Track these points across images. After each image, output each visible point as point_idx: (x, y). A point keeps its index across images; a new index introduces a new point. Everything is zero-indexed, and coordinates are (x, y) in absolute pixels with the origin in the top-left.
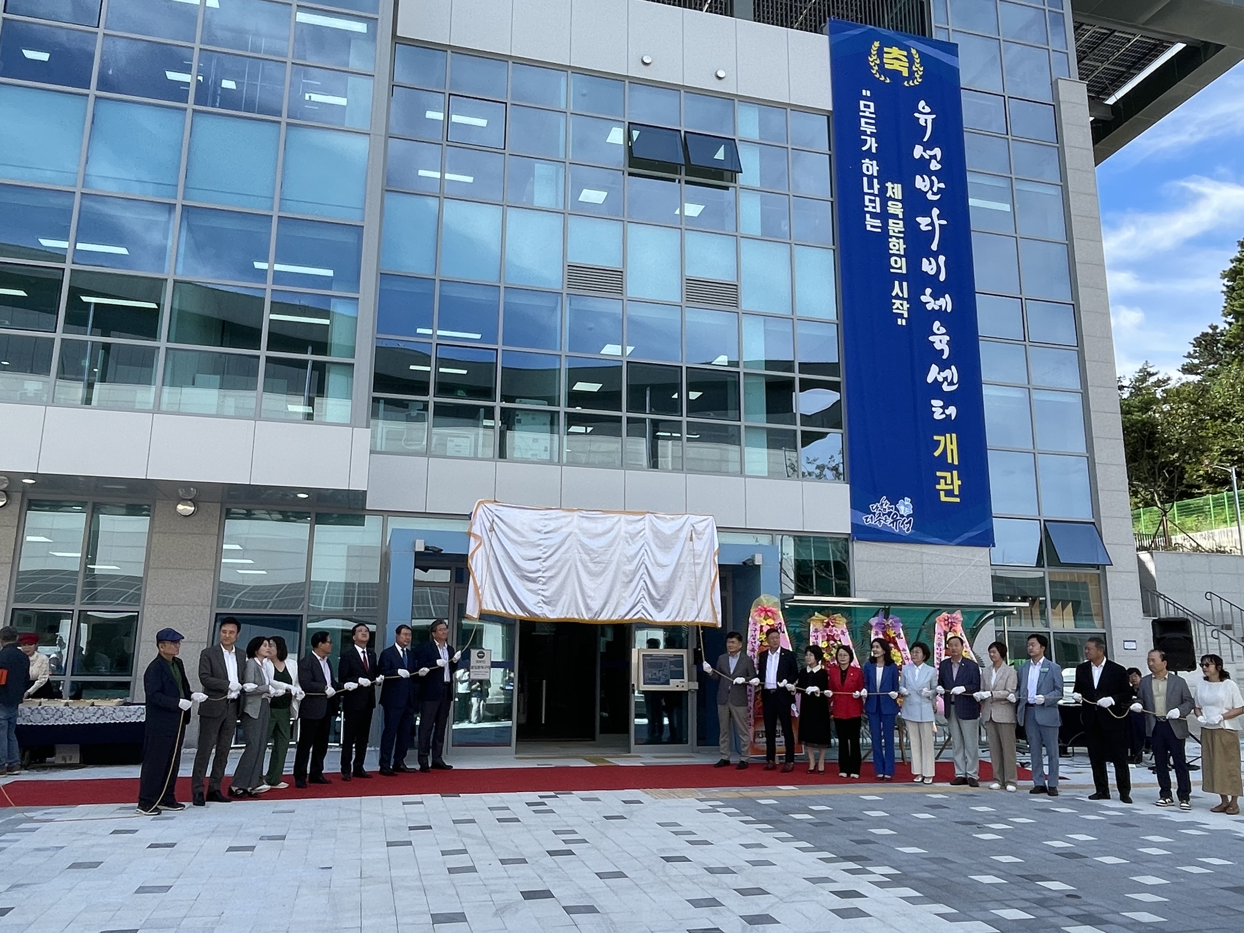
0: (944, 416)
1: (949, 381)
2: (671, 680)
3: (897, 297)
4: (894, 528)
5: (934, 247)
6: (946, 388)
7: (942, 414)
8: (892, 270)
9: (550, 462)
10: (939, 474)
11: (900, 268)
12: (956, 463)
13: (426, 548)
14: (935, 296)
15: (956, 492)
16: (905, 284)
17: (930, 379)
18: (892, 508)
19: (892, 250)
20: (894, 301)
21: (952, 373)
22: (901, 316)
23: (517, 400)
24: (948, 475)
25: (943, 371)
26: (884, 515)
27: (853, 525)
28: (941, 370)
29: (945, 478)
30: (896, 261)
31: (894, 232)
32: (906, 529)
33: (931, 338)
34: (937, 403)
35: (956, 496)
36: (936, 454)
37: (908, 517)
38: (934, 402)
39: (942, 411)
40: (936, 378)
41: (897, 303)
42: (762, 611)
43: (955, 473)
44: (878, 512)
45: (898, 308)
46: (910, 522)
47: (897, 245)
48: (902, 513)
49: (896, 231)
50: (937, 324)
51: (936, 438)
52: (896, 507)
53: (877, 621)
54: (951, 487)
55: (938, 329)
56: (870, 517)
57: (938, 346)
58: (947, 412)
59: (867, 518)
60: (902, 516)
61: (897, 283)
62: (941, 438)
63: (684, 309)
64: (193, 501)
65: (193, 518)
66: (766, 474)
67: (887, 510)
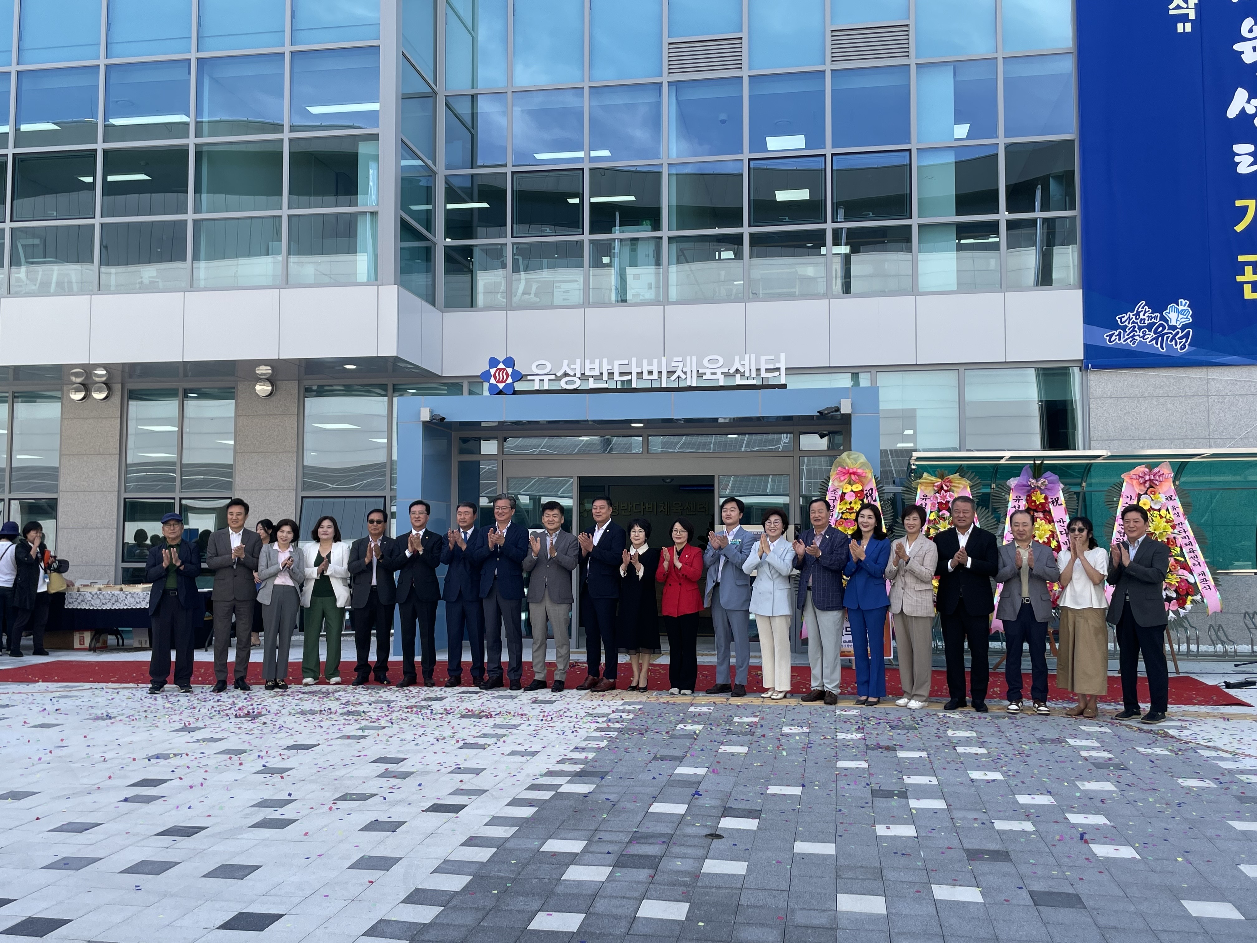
4: (1159, 346)
7: (1251, 164)
9: (655, 302)
10: (1241, 258)
13: (432, 418)
17: (1232, 112)
18: (1156, 318)
22: (1184, 18)
26: (1140, 328)
27: (1088, 348)
29: (1253, 264)
32: (1179, 346)
33: (1237, 47)
34: (1243, 150)
36: (1239, 228)
37: (1183, 328)
38: (1237, 148)
39: (1252, 159)
40: (1243, 109)
42: (845, 474)
44: (1130, 325)
45: (1178, 7)
46: (1186, 336)
48: (1173, 323)
50: (1248, 23)
51: (1238, 203)
52: (1162, 315)
55: (1251, 31)
56: (1117, 333)
57: (1249, 57)
59: (1111, 336)
60: (1174, 328)
62: (1250, 204)
63: (828, 76)
64: (270, 380)
65: (273, 398)
66: (955, 288)
67: (1146, 322)
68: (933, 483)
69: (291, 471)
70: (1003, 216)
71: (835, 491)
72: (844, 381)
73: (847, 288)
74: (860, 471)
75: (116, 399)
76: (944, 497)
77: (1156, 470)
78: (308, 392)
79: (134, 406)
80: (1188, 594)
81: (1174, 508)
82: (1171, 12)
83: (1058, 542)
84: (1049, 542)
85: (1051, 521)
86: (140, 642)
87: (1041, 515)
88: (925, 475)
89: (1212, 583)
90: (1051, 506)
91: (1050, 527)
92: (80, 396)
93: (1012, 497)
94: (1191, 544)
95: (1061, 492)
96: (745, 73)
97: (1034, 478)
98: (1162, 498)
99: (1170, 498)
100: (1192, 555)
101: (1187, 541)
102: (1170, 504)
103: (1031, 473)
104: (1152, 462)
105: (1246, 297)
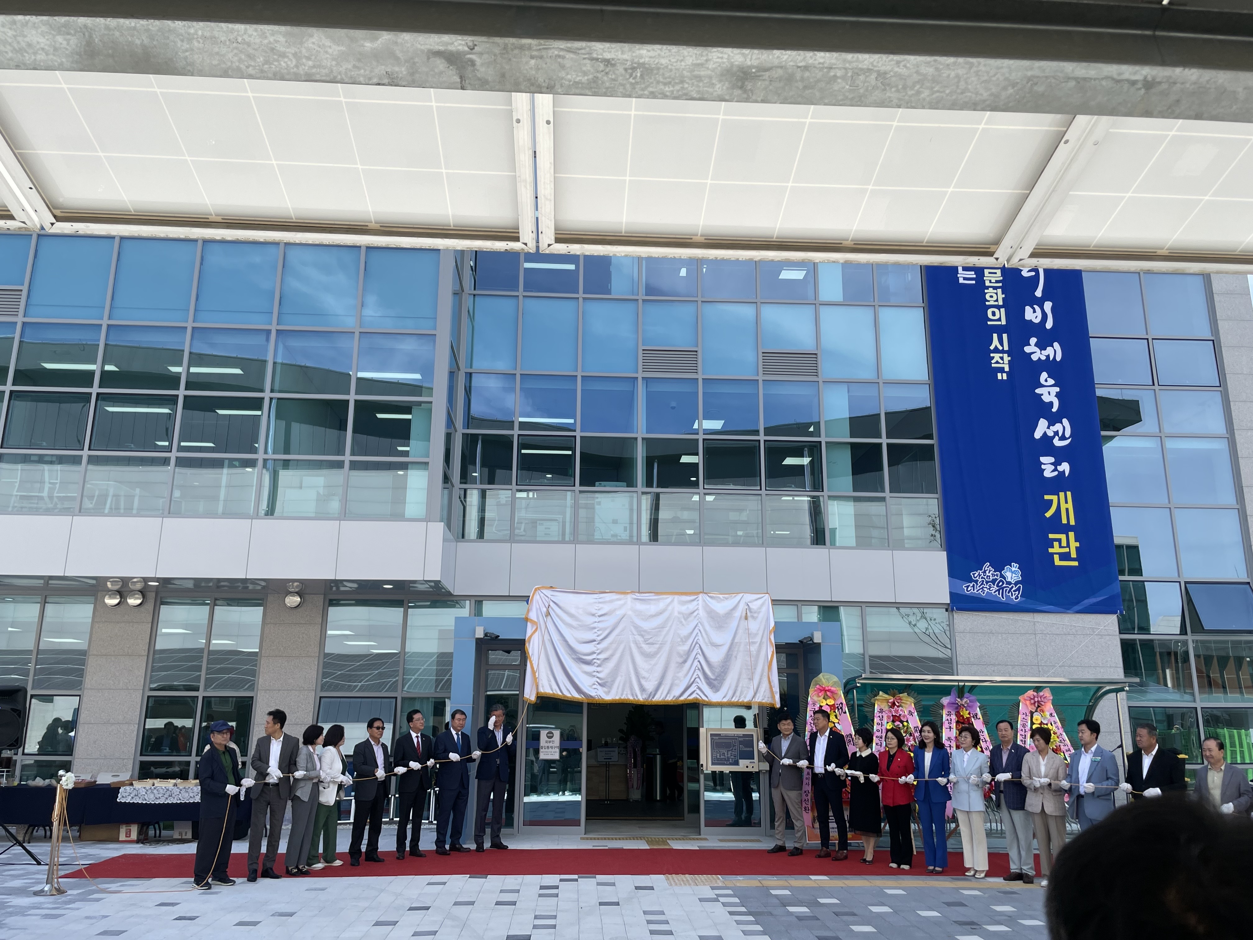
0: (1056, 473)
1: (1060, 435)
2: (740, 761)
3: (996, 350)
4: (1000, 596)
5: (1039, 293)
6: (1057, 442)
7: (1053, 471)
8: (989, 323)
9: (630, 542)
10: (1051, 536)
11: (999, 320)
12: (1072, 522)
13: (486, 635)
14: (1042, 346)
15: (1074, 555)
16: (1005, 336)
17: (1038, 435)
18: (997, 575)
19: (989, 301)
20: (992, 355)
21: (1065, 426)
22: (1002, 370)
23: (597, 483)
24: (1063, 537)
25: (1053, 425)
26: (987, 582)
27: (952, 595)
28: (1051, 424)
29: (1059, 541)
30: (994, 314)
31: (990, 282)
32: (1014, 597)
33: (1038, 391)
34: (1047, 461)
35: (1074, 560)
36: (1048, 515)
37: (1016, 584)
38: (1043, 459)
39: (1053, 467)
41: (997, 357)
42: (821, 691)
43: (1071, 535)
44: (980, 580)
45: (997, 362)
46: (1018, 589)
47: (995, 296)
48: (1009, 580)
49: (993, 281)
50: (1044, 375)
51: (1047, 497)
52: (1001, 574)
53: (948, 701)
54: (1067, 550)
55: (1046, 381)
56: (971, 585)
57: (1046, 398)
58: (1060, 468)
59: (968, 587)
60: (1009, 583)
61: (995, 336)
62: (1054, 498)
63: (761, 383)
64: (299, 594)
65: (301, 609)
67: (991, 578)
68: (887, 700)
69: (312, 674)
75: (149, 606)
76: (897, 711)
77: (1041, 694)
78: (332, 603)
79: (165, 609)
82: (993, 365)
86: (181, 834)
88: (881, 693)
92: (115, 601)
93: (944, 713)
95: (978, 709)
96: (700, 377)
97: (959, 698)
98: (1047, 714)
99: (1051, 715)
101: (1066, 748)
102: (1052, 719)
103: (957, 694)
105: (1056, 564)
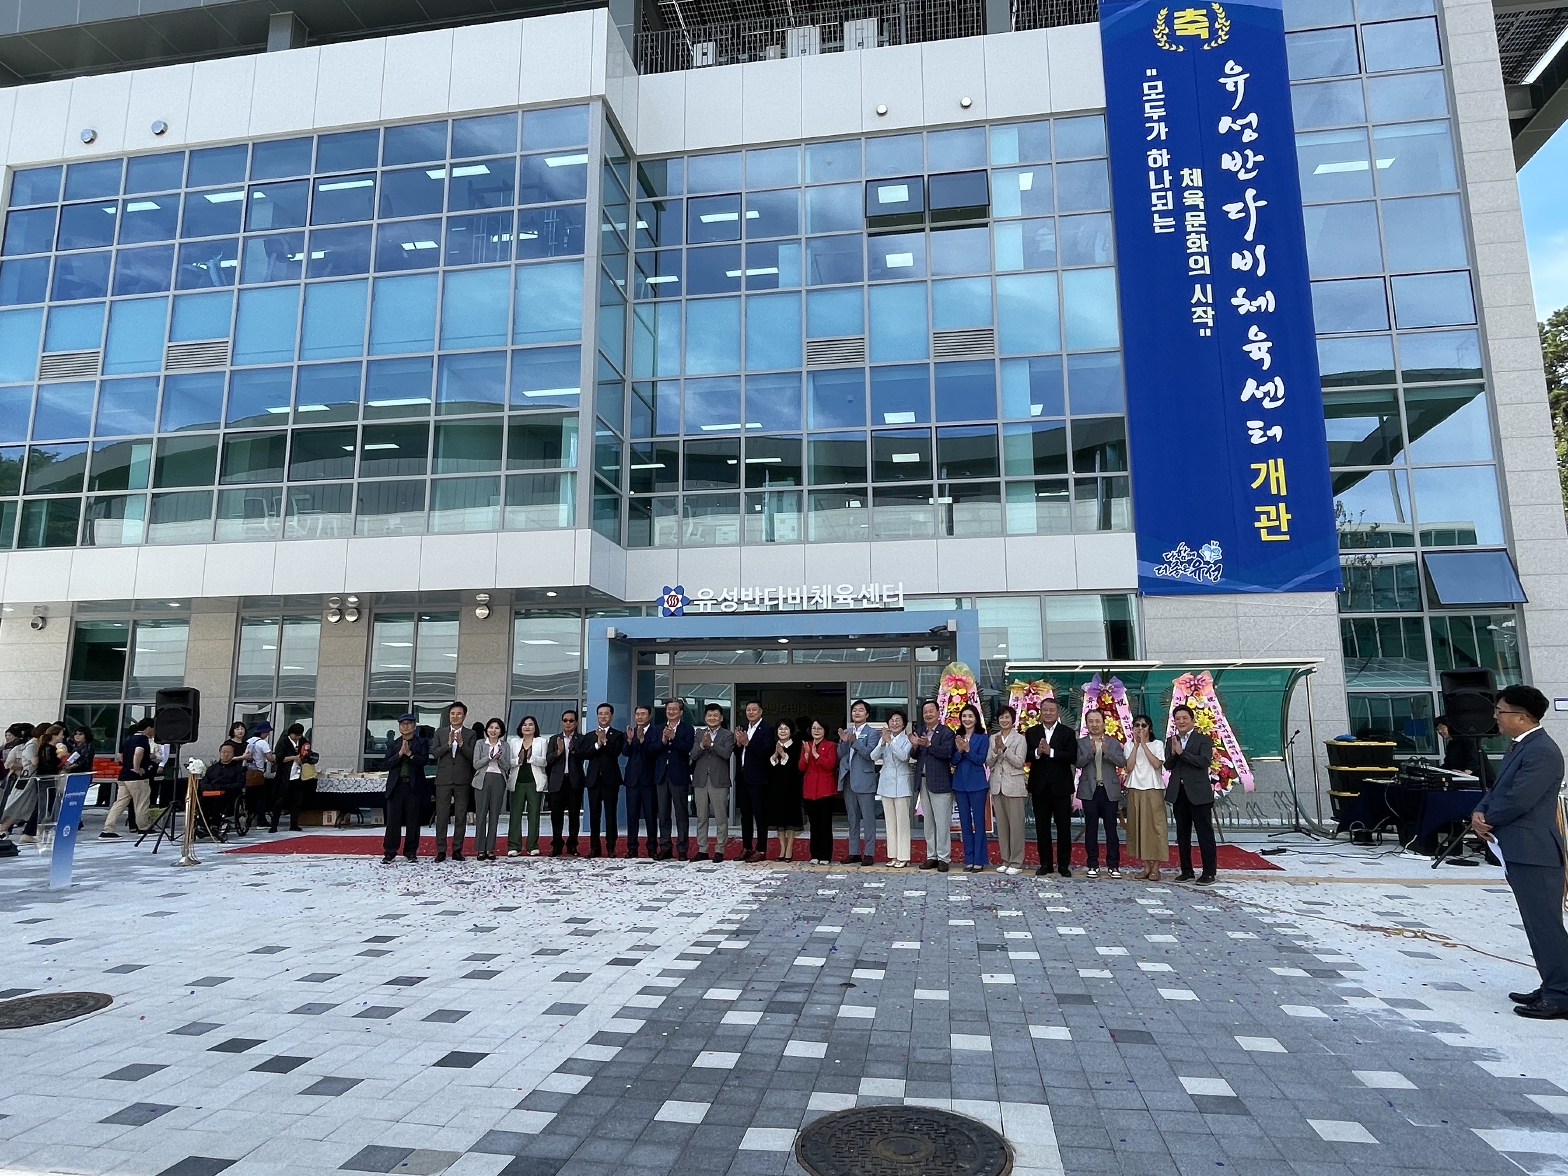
0: (1265, 439)
3: (1199, 303)
4: (1197, 577)
5: (1249, 236)
6: (1267, 404)
7: (1262, 436)
8: (1191, 273)
10: (1258, 509)
11: (1203, 268)
12: (1283, 492)
13: (616, 635)
14: (1251, 296)
16: (1209, 287)
17: (1245, 397)
18: (1194, 555)
19: (1190, 248)
20: (1193, 309)
21: (1277, 385)
22: (1205, 325)
24: (1272, 509)
25: (1263, 385)
26: (1182, 563)
27: (1141, 579)
28: (1260, 383)
29: (1268, 513)
30: (1196, 262)
31: (1193, 227)
32: (1212, 578)
33: (1246, 348)
34: (1255, 425)
35: (1284, 533)
36: (1255, 485)
37: (1215, 563)
38: (1250, 424)
39: (1262, 433)
40: (1253, 394)
42: (953, 680)
43: (1282, 506)
44: (1174, 561)
45: (1200, 317)
46: (1218, 569)
47: (1198, 241)
48: (1207, 559)
49: (1197, 225)
50: (1254, 329)
51: (1253, 466)
52: (1198, 553)
53: (1090, 688)
54: (1277, 523)
55: (1256, 335)
56: (1163, 567)
57: (1255, 356)
58: (1270, 433)
59: (1159, 569)
60: (1208, 563)
61: (1198, 287)
62: (1263, 466)
63: (932, 366)
64: (488, 605)
65: (489, 620)
66: (1035, 531)
67: (1187, 558)
68: (1023, 688)
69: (502, 678)
70: (1071, 475)
71: (945, 694)
72: (950, 605)
73: (950, 531)
74: (964, 678)
75: (365, 621)
76: (1032, 699)
77: (1199, 677)
78: (518, 614)
79: (378, 626)
80: (1229, 777)
81: (1215, 707)
82: (1195, 321)
83: (1124, 735)
84: (1117, 735)
85: (1117, 718)
86: (377, 821)
87: (1109, 713)
88: (1016, 681)
89: (1247, 768)
90: (1117, 706)
91: (1116, 723)
92: (336, 618)
93: (1086, 698)
94: (1229, 736)
95: (1125, 695)
96: (867, 365)
97: (1103, 683)
98: (1205, 699)
99: (1210, 699)
100: (1231, 745)
101: (1226, 734)
102: (1211, 704)
103: (1100, 679)
104: (1196, 669)
105: (1263, 539)
